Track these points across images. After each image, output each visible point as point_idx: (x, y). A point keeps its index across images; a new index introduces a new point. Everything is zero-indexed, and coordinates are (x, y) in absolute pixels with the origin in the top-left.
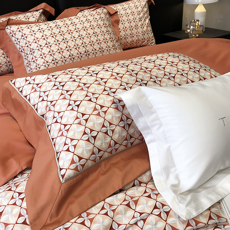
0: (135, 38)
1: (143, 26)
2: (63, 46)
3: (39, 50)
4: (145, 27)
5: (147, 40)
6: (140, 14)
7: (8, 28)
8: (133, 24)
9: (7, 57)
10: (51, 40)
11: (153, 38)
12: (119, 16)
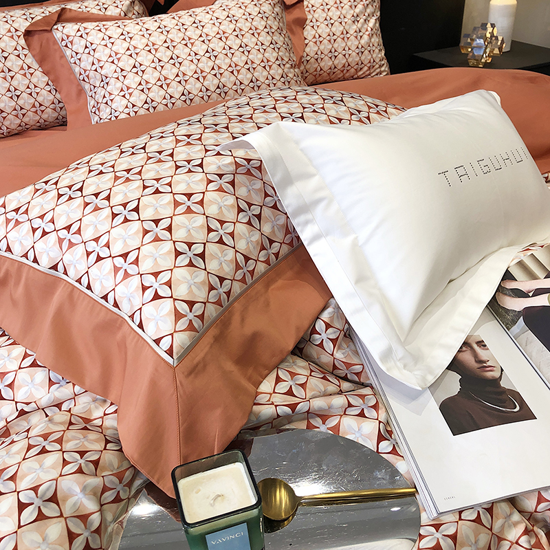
0: (340, 61)
1: (361, 34)
2: (170, 72)
3: (118, 78)
4: (366, 37)
5: (369, 65)
6: (355, 7)
7: (57, 29)
8: (338, 29)
9: (56, 91)
10: (145, 59)
11: (383, 62)
12: (307, 9)
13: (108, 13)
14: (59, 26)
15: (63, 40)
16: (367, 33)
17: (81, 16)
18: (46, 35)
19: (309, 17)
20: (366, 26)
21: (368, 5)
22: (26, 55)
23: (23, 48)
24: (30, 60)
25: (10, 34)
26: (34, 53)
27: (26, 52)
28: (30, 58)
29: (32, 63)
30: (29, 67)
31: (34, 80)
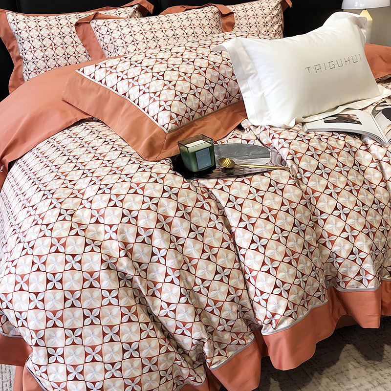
12: (236, 18)
13: (121, 16)
14: (94, 21)
15: (95, 28)
16: (273, 33)
17: (106, 17)
18: (87, 25)
19: (237, 22)
20: (272, 29)
21: (274, 17)
22: (75, 36)
23: (74, 33)
24: (77, 39)
25: (68, 25)
26: (80, 35)
27: (75, 34)
28: (76, 37)
29: (77, 40)
30: (76, 43)
31: (78, 49)
